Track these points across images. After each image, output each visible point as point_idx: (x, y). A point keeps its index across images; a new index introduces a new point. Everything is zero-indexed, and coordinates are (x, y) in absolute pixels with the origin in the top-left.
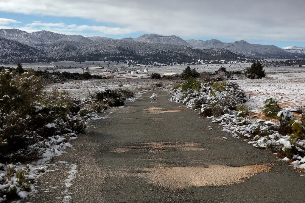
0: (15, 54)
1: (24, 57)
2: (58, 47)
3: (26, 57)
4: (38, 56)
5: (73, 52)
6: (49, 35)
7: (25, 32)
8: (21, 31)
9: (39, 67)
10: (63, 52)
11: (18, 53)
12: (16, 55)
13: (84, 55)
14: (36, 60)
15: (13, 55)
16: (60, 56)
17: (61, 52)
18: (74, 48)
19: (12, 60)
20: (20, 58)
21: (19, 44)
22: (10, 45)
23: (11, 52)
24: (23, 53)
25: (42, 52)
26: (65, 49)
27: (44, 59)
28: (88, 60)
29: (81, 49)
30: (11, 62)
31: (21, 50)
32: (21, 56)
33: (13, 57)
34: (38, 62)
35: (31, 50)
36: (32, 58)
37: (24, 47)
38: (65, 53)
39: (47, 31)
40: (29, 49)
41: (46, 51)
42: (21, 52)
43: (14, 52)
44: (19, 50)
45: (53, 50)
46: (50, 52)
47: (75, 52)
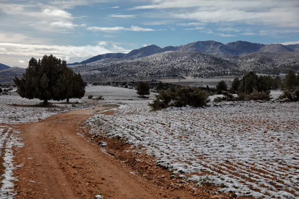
0: (210, 67)
1: (217, 71)
2: (252, 60)
3: (219, 71)
4: (230, 70)
5: (268, 64)
6: (245, 46)
7: (220, 43)
8: (216, 42)
9: (230, 81)
10: (257, 64)
11: (212, 66)
12: (210, 69)
13: (280, 67)
14: (228, 73)
15: (207, 69)
16: (253, 69)
17: (255, 64)
18: (270, 60)
19: (206, 73)
20: (213, 71)
21: (213, 58)
22: (204, 59)
23: (205, 65)
24: (216, 67)
25: (235, 65)
26: (259, 61)
27: (236, 73)
28: (283, 73)
29: (277, 60)
30: (205, 75)
31: (214, 63)
32: (214, 70)
33: (207, 70)
34: (230, 75)
35: (224, 63)
36: (224, 72)
37: (218, 60)
38: (259, 65)
39: (243, 41)
40: (222, 62)
41: (239, 63)
42: (214, 66)
43: (208, 66)
44: (213, 63)
45: (246, 62)
46: (243, 65)
47: (269, 64)
